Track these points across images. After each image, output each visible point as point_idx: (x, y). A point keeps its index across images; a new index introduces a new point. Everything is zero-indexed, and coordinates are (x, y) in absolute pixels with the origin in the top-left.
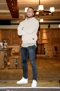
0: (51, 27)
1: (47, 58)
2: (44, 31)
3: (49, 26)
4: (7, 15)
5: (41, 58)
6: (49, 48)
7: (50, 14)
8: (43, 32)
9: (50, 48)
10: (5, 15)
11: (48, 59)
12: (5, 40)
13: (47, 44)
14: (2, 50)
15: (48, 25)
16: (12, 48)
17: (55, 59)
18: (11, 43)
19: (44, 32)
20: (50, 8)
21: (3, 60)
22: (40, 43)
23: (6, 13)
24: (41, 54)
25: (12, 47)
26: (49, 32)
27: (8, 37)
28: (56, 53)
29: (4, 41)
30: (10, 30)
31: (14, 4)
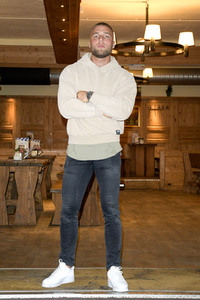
0: (174, 94)
1: (164, 191)
2: (154, 105)
3: (169, 91)
4: (41, 55)
5: (147, 189)
6: (170, 160)
7: (179, 51)
8: (151, 109)
9: (175, 159)
10: (35, 54)
11: (167, 191)
12: (30, 131)
13: (163, 144)
14: (30, 164)
15: (166, 87)
16: (53, 158)
17: (191, 193)
18: (50, 141)
19: (153, 107)
20: (181, 34)
21: (31, 196)
22: (142, 142)
23: (36, 49)
24: (145, 176)
25: (53, 152)
26: (167, 108)
27: (41, 123)
28: (194, 173)
29: (28, 134)
30: (46, 102)
31: (67, 20)
